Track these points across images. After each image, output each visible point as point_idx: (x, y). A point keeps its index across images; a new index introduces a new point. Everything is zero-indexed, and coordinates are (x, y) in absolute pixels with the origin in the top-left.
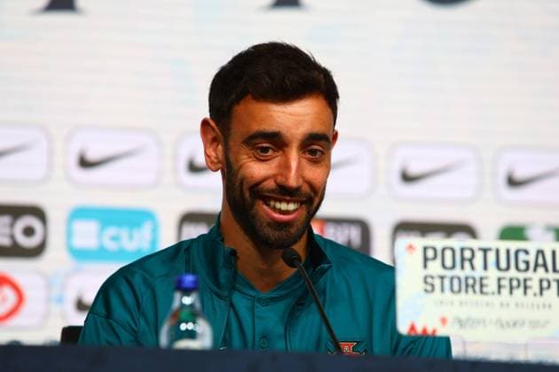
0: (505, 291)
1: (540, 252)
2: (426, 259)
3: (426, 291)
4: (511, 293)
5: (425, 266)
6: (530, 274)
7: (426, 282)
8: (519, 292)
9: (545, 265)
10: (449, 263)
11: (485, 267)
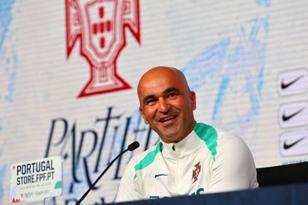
0: (39, 180)
1: (48, 162)
2: (18, 171)
3: (18, 184)
4: (40, 180)
5: (18, 174)
6: (45, 172)
7: (18, 181)
8: (42, 179)
9: (49, 167)
10: (24, 172)
11: (33, 172)
